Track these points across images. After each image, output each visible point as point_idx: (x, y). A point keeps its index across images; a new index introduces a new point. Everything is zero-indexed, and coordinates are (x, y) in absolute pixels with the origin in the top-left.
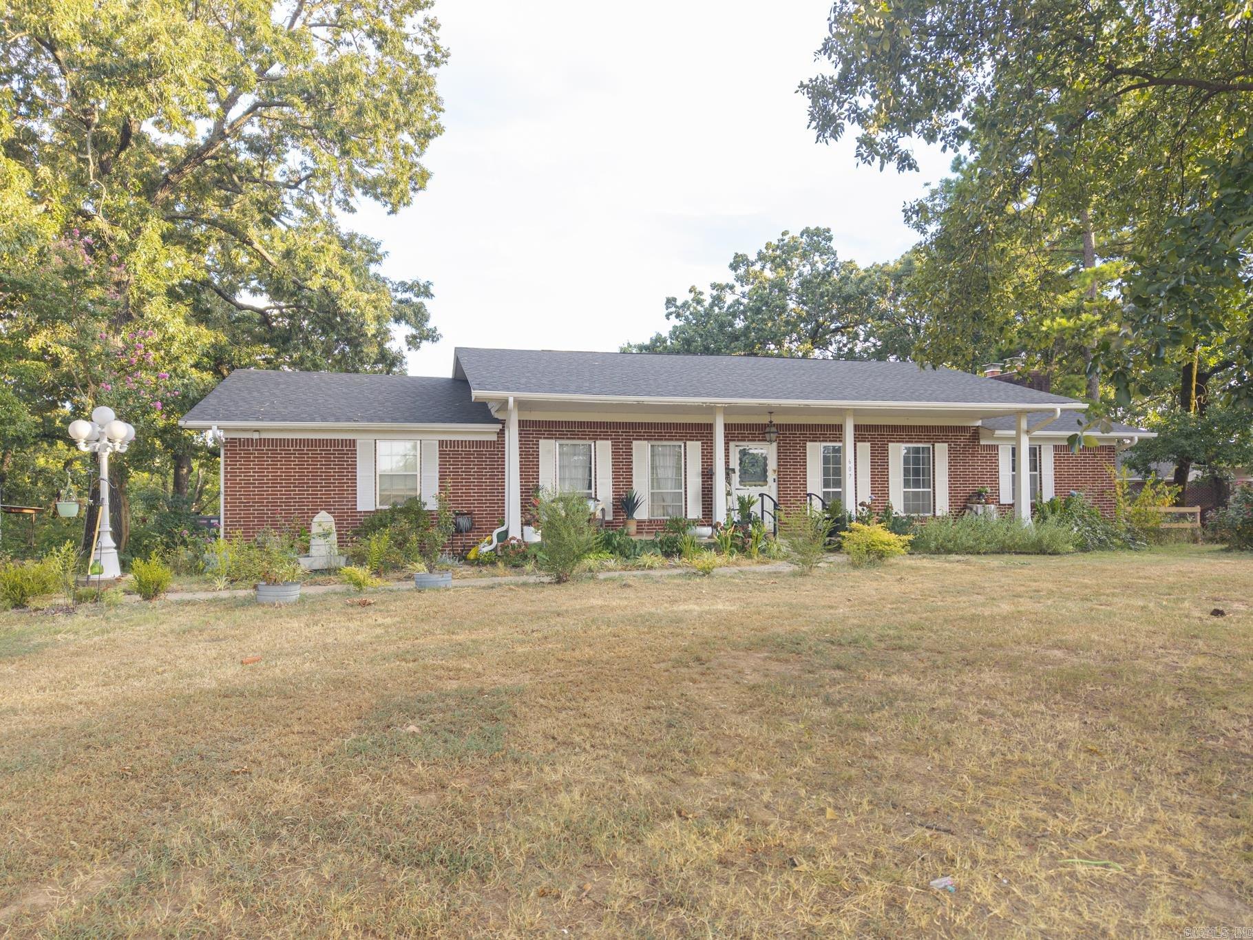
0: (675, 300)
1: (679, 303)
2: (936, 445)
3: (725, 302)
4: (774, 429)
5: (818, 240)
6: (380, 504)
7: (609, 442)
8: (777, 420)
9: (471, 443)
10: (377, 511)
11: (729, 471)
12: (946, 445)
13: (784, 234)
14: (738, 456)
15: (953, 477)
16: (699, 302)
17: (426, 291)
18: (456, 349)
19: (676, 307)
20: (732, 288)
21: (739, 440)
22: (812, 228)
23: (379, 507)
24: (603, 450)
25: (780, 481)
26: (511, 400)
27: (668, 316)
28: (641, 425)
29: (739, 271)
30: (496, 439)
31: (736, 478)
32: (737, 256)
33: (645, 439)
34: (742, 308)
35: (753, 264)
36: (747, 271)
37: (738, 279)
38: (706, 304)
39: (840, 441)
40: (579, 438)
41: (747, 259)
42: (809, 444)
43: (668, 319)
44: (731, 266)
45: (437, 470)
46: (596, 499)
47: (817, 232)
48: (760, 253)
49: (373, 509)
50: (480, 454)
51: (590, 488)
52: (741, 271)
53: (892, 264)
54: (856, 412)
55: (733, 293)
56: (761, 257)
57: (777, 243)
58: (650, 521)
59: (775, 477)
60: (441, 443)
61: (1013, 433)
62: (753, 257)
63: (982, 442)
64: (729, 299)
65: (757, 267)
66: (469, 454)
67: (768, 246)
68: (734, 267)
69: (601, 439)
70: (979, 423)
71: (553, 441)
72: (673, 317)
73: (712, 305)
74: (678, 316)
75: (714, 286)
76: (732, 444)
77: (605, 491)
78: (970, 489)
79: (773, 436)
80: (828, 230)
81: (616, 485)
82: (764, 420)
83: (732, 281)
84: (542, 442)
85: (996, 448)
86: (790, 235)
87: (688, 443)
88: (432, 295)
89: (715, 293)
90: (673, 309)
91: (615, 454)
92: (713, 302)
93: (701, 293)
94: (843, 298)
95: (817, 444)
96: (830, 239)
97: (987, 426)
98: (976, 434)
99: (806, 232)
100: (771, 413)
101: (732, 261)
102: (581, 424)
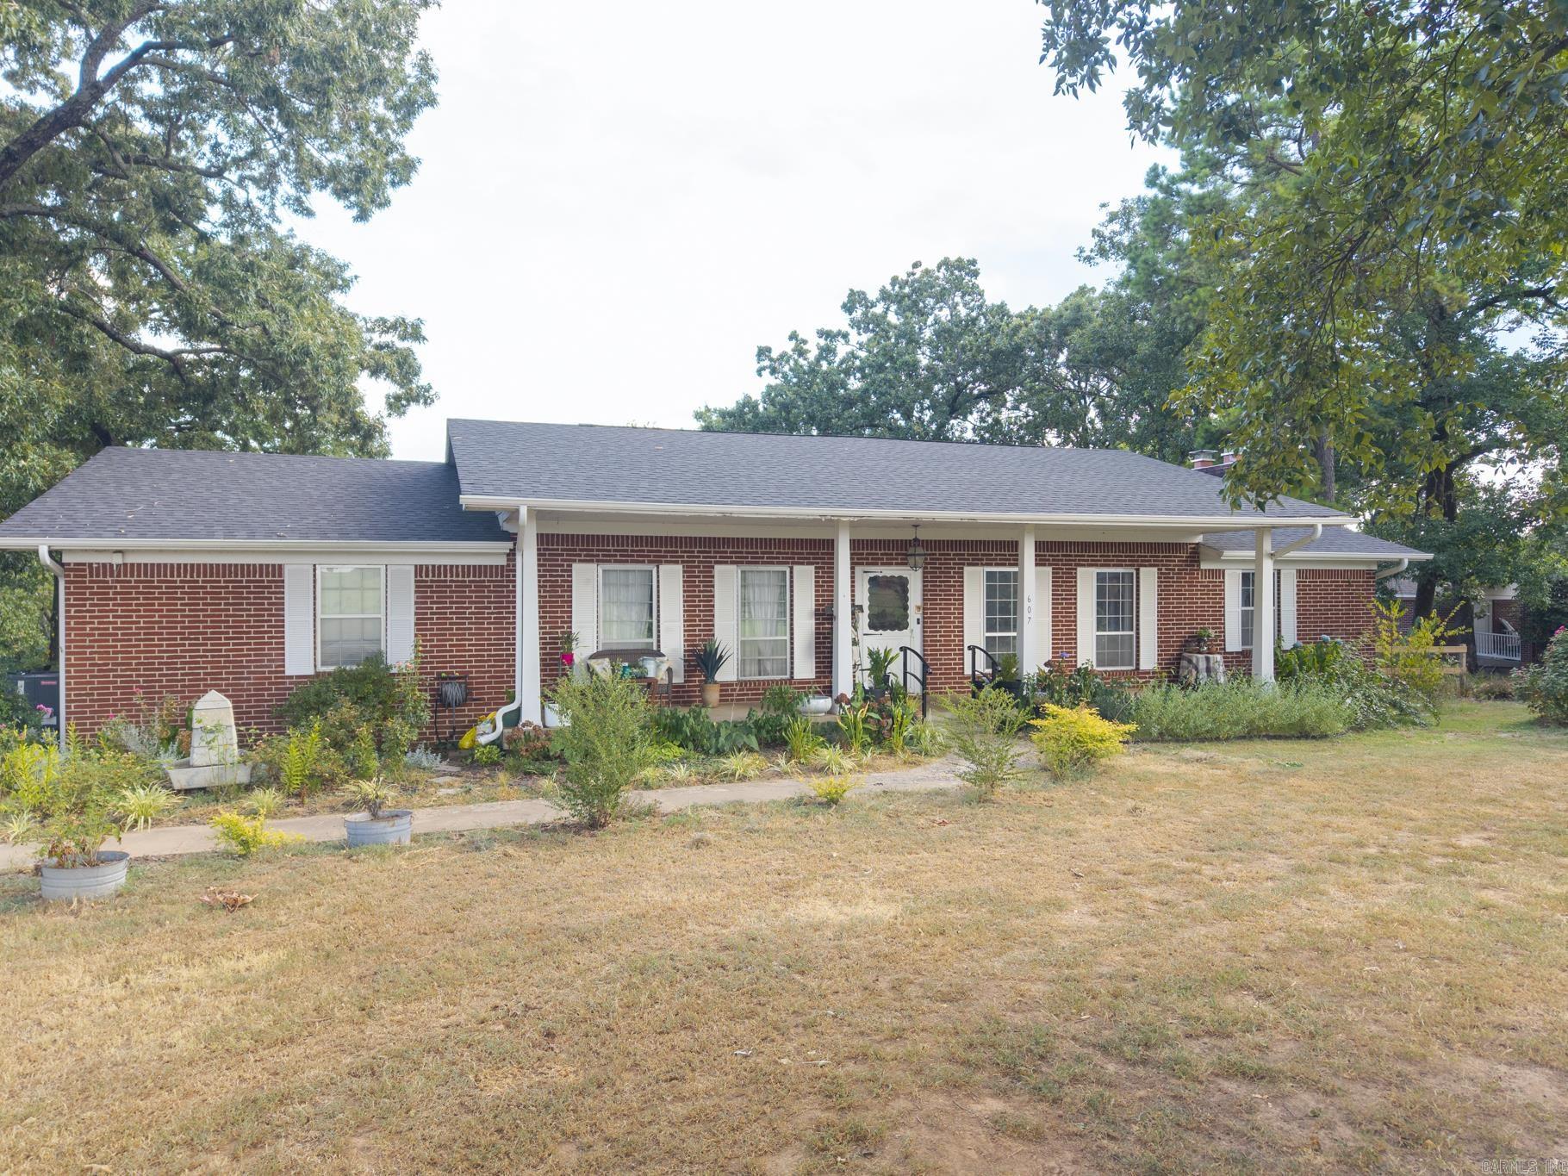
0: (769, 350)
1: (774, 355)
2: (1142, 569)
3: (835, 355)
4: (920, 550)
5: (961, 273)
6: (323, 665)
7: (679, 568)
8: (923, 535)
9: (467, 570)
10: (318, 674)
11: (856, 609)
12: (1155, 569)
13: (916, 265)
14: (867, 586)
15: (1164, 614)
16: (802, 353)
17: (414, 332)
18: (449, 420)
19: (771, 360)
20: (845, 336)
21: (868, 564)
22: (953, 258)
23: (321, 669)
24: (671, 580)
25: (927, 622)
26: (523, 511)
27: (759, 372)
28: (726, 542)
29: (854, 314)
30: (505, 563)
31: (864, 619)
32: (852, 293)
33: (732, 563)
34: (858, 363)
35: (873, 305)
36: (865, 314)
37: (855, 324)
38: (812, 356)
39: (1016, 565)
40: (633, 562)
41: (865, 298)
42: (967, 569)
43: (760, 375)
44: (844, 306)
45: (413, 610)
46: (658, 654)
47: (960, 265)
48: (883, 291)
49: (312, 673)
50: (480, 587)
51: (650, 635)
52: (858, 313)
53: (1054, 308)
54: (1038, 528)
55: (847, 342)
56: (885, 296)
57: (905, 278)
58: (740, 683)
59: (920, 616)
60: (419, 570)
61: (1252, 554)
62: (873, 295)
63: (1204, 566)
64: (842, 350)
65: (879, 309)
66: (462, 585)
67: (894, 281)
68: (848, 308)
69: (667, 562)
70: (1199, 539)
71: (594, 566)
72: (766, 373)
73: (818, 360)
74: (774, 371)
75: (823, 334)
76: (858, 569)
77: (673, 640)
78: (1185, 631)
79: (920, 560)
80: (974, 262)
81: (689, 629)
82: (908, 535)
83: (845, 328)
84: (576, 567)
85: (1221, 573)
86: (923, 268)
87: (796, 568)
88: (424, 338)
89: (822, 342)
90: (767, 363)
91: (689, 584)
92: (820, 354)
93: (805, 342)
94: (991, 353)
95: (979, 569)
96: (976, 274)
97: (1210, 543)
98: (1195, 554)
99: (945, 263)
100: (916, 526)
101: (846, 300)
102: (637, 540)
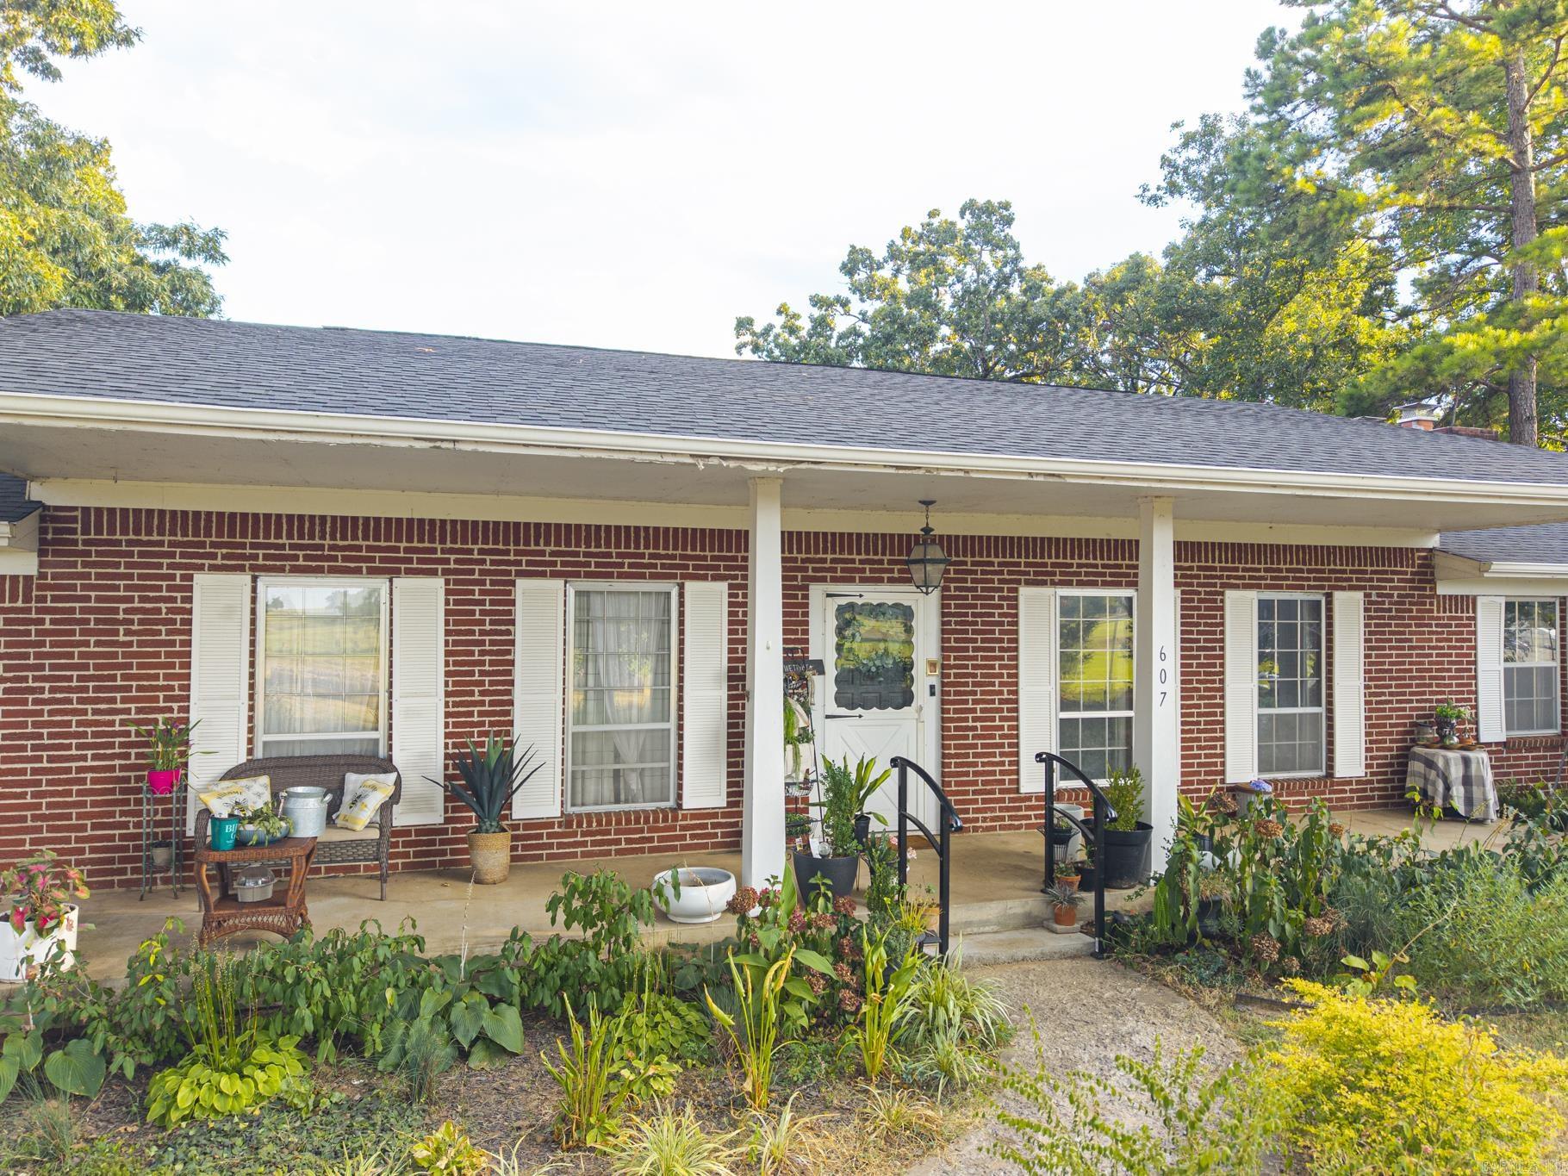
0: (750, 321)
1: (758, 328)
2: (1336, 594)
3: (832, 329)
4: (935, 552)
5: (989, 222)
7: (438, 583)
8: (944, 524)
12: (1360, 595)
13: (933, 214)
14: (832, 623)
15: (1375, 676)
16: (793, 331)
19: (754, 334)
20: (845, 304)
21: (835, 580)
22: (981, 201)
24: (418, 609)
25: (949, 693)
28: (543, 531)
29: (856, 277)
32: (853, 250)
33: (555, 575)
35: (880, 267)
36: (871, 277)
37: (855, 289)
38: (803, 333)
40: (333, 571)
41: (870, 257)
42: (1025, 592)
44: (844, 267)
47: (988, 209)
48: (891, 245)
51: (372, 722)
52: (861, 276)
55: (847, 313)
56: (894, 254)
57: (920, 230)
59: (934, 680)
62: (880, 253)
63: (1442, 590)
65: (886, 273)
67: (905, 234)
68: (849, 269)
69: (409, 572)
70: (1434, 541)
71: (245, 579)
73: (813, 335)
74: (756, 349)
75: (817, 301)
76: (816, 591)
77: (421, 735)
78: (1414, 706)
79: (934, 571)
80: (1006, 206)
82: (912, 524)
83: (845, 293)
84: (201, 580)
85: (1470, 602)
86: (942, 217)
87: (690, 586)
89: (816, 313)
90: (748, 338)
91: (458, 618)
92: (814, 328)
93: (796, 316)
95: (1047, 591)
96: (1008, 221)
98: (1426, 568)
99: (969, 207)
100: (927, 503)
101: (846, 259)
102: (345, 525)
